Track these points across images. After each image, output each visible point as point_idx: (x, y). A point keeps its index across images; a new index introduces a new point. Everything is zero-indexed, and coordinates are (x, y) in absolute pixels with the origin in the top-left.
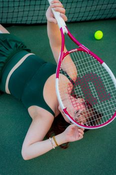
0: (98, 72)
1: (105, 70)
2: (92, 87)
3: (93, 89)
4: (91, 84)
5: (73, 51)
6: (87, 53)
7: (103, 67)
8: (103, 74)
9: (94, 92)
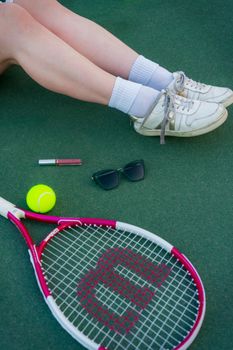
0: (119, 242)
1: (127, 233)
2: (125, 272)
3: (130, 275)
4: (120, 269)
5: (52, 234)
6: (79, 224)
7: (121, 231)
8: (128, 241)
9: (135, 278)
